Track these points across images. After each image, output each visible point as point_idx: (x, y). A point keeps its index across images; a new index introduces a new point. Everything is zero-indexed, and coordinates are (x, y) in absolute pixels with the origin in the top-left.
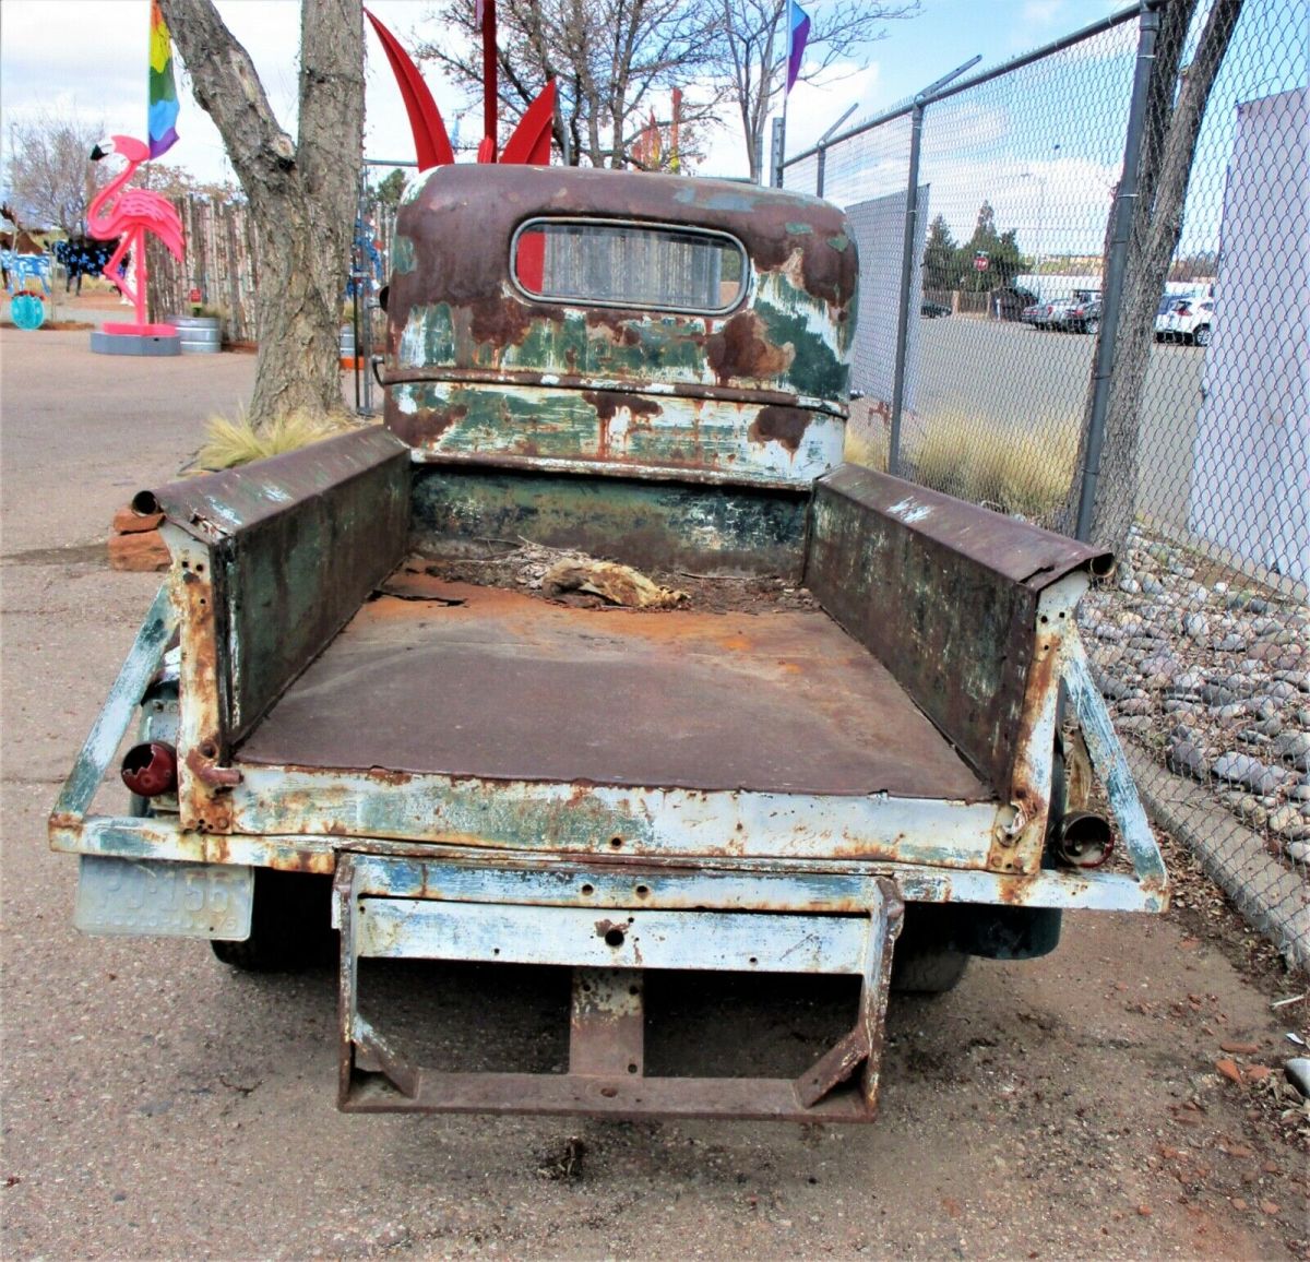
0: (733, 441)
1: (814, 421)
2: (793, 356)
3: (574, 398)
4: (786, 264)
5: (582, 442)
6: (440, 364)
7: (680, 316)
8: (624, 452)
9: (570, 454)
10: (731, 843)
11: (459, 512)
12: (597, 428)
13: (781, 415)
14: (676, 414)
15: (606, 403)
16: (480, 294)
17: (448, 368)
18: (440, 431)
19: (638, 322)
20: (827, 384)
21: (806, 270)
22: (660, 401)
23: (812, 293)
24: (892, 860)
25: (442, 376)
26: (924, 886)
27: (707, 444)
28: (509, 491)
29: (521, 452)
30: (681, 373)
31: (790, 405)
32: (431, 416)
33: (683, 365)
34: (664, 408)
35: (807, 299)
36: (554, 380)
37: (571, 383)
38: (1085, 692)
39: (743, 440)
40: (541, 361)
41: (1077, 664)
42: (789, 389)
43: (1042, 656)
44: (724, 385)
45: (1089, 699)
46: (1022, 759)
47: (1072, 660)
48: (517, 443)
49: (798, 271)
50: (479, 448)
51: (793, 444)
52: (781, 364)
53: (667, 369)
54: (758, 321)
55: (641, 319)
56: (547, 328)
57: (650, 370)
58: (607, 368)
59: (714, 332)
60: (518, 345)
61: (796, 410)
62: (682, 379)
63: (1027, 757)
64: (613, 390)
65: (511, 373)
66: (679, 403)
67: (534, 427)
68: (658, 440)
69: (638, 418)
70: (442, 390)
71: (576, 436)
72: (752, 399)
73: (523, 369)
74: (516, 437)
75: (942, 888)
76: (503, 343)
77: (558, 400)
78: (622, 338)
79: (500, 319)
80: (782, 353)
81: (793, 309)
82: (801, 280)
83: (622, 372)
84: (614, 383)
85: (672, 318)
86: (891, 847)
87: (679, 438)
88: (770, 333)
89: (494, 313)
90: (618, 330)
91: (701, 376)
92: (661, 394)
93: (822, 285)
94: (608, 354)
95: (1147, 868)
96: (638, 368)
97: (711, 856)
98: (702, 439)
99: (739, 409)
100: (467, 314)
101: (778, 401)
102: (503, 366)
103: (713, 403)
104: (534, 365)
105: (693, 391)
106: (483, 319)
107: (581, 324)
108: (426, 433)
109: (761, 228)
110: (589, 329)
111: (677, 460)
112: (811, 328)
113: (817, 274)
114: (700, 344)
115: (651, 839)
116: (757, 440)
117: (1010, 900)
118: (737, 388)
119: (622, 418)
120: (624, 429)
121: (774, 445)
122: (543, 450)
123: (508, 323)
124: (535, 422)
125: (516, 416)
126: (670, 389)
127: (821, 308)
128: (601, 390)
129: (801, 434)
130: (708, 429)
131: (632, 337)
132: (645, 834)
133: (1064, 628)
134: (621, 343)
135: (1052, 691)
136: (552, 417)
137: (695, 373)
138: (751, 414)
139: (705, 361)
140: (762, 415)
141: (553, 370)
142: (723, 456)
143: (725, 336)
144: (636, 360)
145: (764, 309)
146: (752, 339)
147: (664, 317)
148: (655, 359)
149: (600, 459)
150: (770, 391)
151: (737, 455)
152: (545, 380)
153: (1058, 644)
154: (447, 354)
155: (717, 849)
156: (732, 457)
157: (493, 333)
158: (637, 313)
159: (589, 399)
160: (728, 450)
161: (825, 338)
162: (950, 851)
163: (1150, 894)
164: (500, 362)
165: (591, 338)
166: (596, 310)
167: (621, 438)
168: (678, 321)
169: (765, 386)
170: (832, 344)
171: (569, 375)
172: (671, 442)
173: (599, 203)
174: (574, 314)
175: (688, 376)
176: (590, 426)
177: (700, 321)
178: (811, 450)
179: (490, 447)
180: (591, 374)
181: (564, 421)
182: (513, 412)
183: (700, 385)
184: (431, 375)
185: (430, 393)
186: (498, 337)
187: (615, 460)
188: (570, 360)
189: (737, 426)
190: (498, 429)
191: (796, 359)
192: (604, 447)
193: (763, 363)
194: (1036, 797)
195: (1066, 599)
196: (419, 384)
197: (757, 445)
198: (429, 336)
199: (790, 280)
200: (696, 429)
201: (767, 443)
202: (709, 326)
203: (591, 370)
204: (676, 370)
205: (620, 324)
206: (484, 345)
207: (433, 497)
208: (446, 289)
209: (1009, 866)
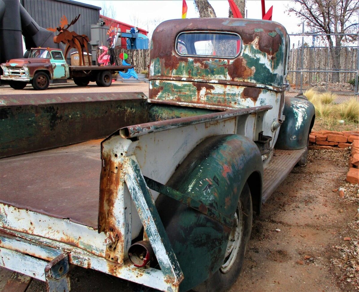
0: (236, 98)
1: (262, 92)
2: (255, 71)
3: (190, 84)
4: (253, 42)
5: (193, 97)
6: (157, 75)
7: (220, 59)
8: (204, 101)
9: (189, 101)
10: (30, 229)
11: (161, 117)
12: (197, 93)
13: (251, 90)
14: (219, 89)
15: (199, 86)
16: (167, 55)
17: (159, 76)
18: (157, 94)
19: (208, 62)
20: (267, 80)
21: (259, 43)
22: (214, 85)
23: (261, 50)
24: (77, 247)
25: (157, 78)
26: (80, 260)
27: (228, 99)
28: (174, 112)
29: (177, 100)
30: (220, 77)
31: (254, 87)
32: (155, 90)
33: (221, 74)
34: (215, 87)
35: (259, 53)
36: (185, 79)
37: (189, 80)
38: (134, 189)
39: (239, 98)
40: (182, 74)
41: (130, 176)
42: (253, 81)
43: (116, 171)
44: (233, 80)
45: (136, 192)
46: (111, 214)
47: (128, 174)
48: (176, 97)
49: (257, 44)
50: (166, 99)
51: (255, 99)
52: (251, 74)
53: (216, 76)
54: (244, 60)
55: (209, 60)
56: (183, 64)
57: (211, 76)
58: (199, 75)
59: (230, 64)
60: (176, 69)
61: (256, 88)
62: (220, 79)
63: (113, 214)
64: (200, 82)
65: (174, 77)
66: (219, 86)
67: (180, 93)
68: (214, 97)
69: (208, 91)
70: (158, 82)
71: (191, 96)
72: (242, 85)
73: (177, 76)
74: (175, 96)
75: (86, 262)
76: (172, 69)
77: (186, 85)
78: (203, 66)
79: (171, 62)
80: (251, 70)
81: (255, 56)
82: (258, 46)
83: (203, 76)
84: (201, 80)
85: (218, 60)
86: (77, 241)
87: (220, 97)
88: (247, 64)
89: (170, 60)
90: (202, 64)
91: (226, 78)
92: (214, 83)
93: (265, 48)
94: (199, 71)
95: (167, 273)
96: (208, 75)
97: (23, 232)
98: (227, 97)
99: (238, 88)
100: (164, 60)
101: (249, 86)
102: (172, 75)
103: (230, 86)
104: (180, 75)
105: (224, 82)
106: (167, 62)
107: (192, 62)
108: (154, 94)
109: (246, 31)
110: (194, 64)
111: (219, 104)
112: (261, 62)
113: (263, 44)
114: (226, 68)
115: (6, 222)
116: (243, 98)
117: (112, 273)
118: (237, 81)
119: (203, 91)
120: (204, 94)
121: (249, 99)
122: (182, 100)
123: (173, 63)
124: (180, 91)
125: (175, 90)
126: (217, 82)
127: (265, 56)
128: (197, 82)
129: (258, 96)
130: (228, 94)
131: (206, 66)
132: (4, 220)
133: (123, 160)
134: (203, 68)
135: (121, 187)
136: (184, 90)
137: (224, 77)
138: (241, 90)
139: (227, 73)
140: (245, 89)
141: (185, 76)
142: (233, 102)
143: (233, 65)
144: (207, 73)
145: (246, 56)
146: (242, 66)
147: (215, 59)
148: (212, 72)
149: (198, 103)
150: (248, 82)
151: (237, 103)
152: (182, 79)
153: (121, 167)
154: (159, 72)
155: (25, 230)
156: (235, 103)
157: (170, 66)
158: (208, 59)
159: (194, 85)
160: (234, 101)
161: (266, 65)
162: (94, 248)
163: (169, 285)
164: (171, 74)
165: (195, 66)
166: (197, 58)
167: (203, 97)
168: (219, 61)
169: (246, 81)
170: (269, 67)
171: (189, 78)
172: (217, 98)
173: (200, 26)
174: (190, 60)
175: (222, 78)
176: (195, 93)
177: (226, 61)
178: (261, 101)
179: (169, 99)
180: (195, 77)
181: (187, 91)
182: (174, 89)
183: (226, 80)
184: (155, 78)
185: (155, 83)
186: (171, 67)
187: (202, 103)
188: (189, 73)
189: (237, 93)
190: (171, 94)
191: (256, 72)
192: (199, 99)
193: (245, 73)
194: (118, 231)
195: (123, 147)
196: (153, 81)
197: (244, 99)
198: (155, 67)
199: (254, 47)
200: (225, 94)
201: (247, 99)
202: (228, 62)
203: (195, 76)
204: (218, 76)
205: (203, 62)
206: (167, 69)
207: (155, 113)
208: (159, 54)
209: (112, 259)
